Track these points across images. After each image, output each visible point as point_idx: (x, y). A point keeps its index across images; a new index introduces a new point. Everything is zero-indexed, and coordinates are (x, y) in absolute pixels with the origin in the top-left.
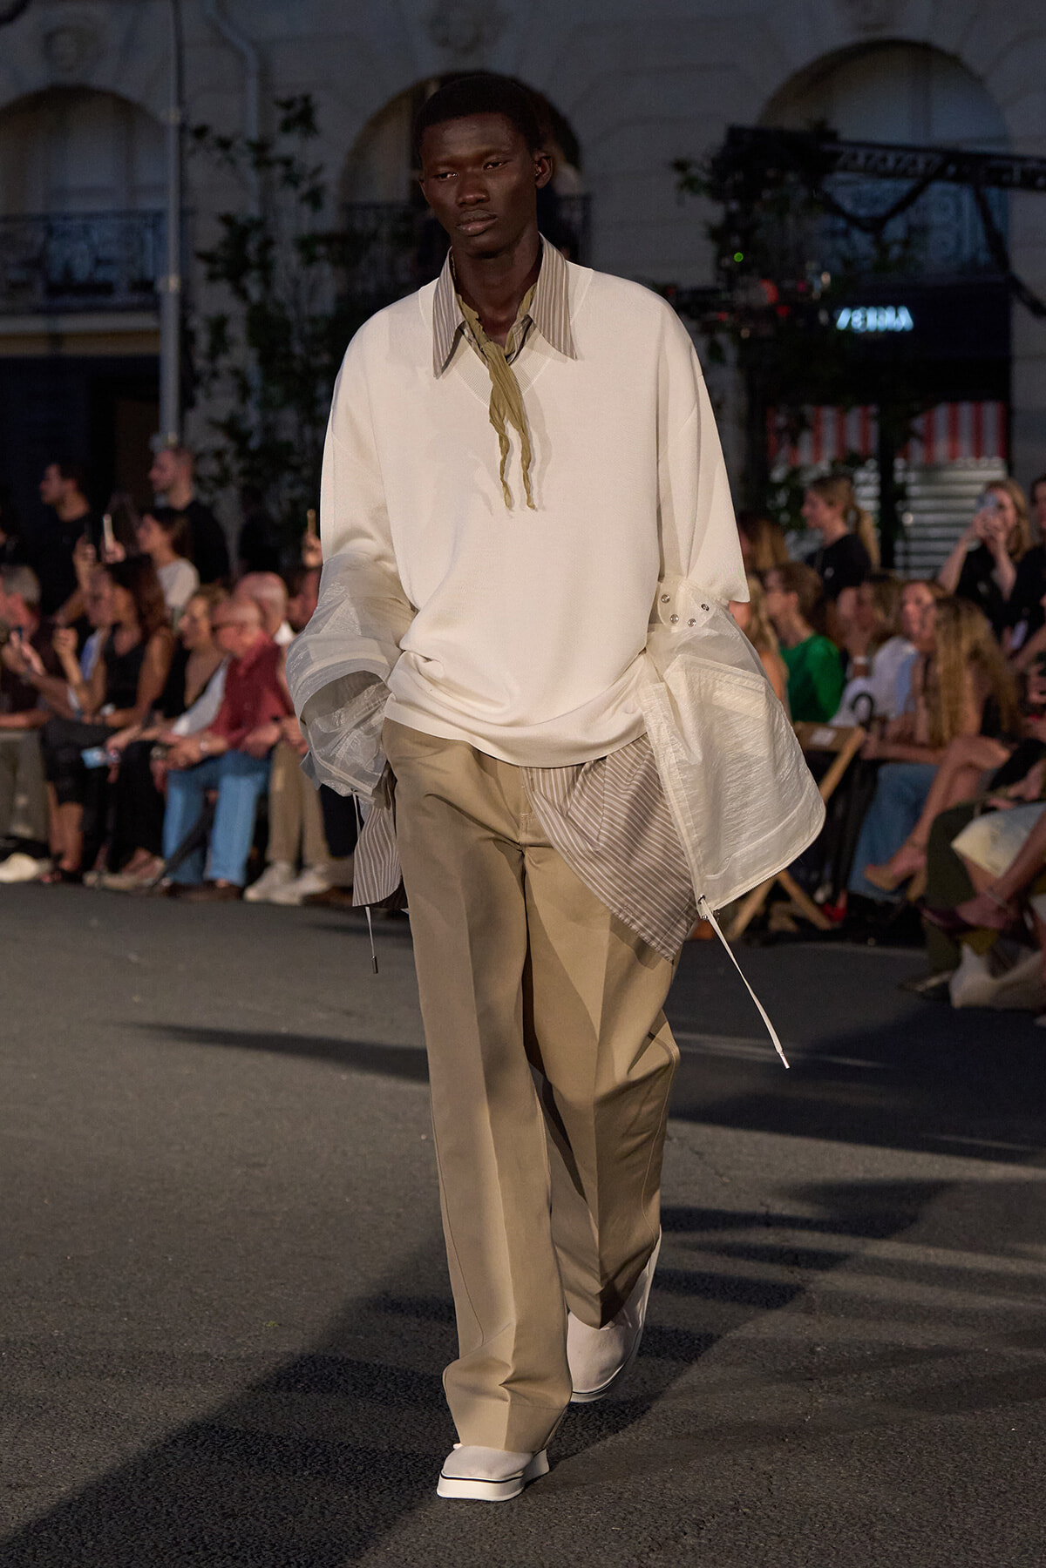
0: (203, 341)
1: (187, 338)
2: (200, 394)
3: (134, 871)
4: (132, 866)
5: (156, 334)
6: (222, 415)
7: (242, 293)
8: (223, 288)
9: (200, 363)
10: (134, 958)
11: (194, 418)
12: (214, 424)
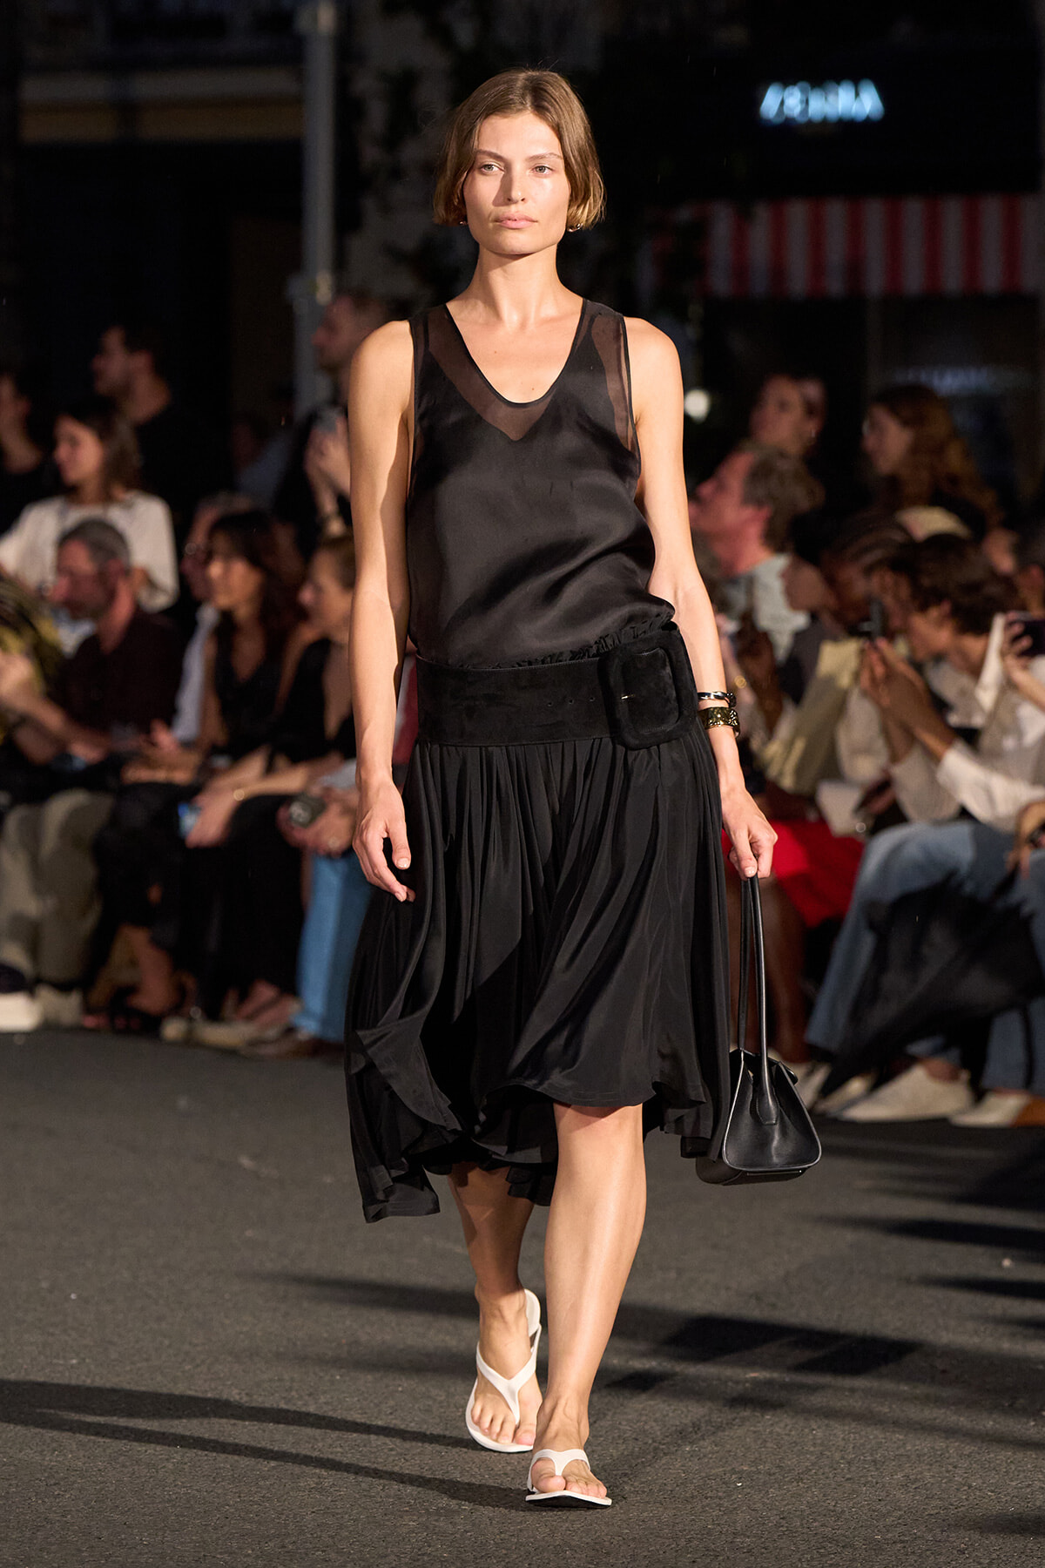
0: (377, 115)
1: (348, 111)
2: (369, 205)
3: (250, 1018)
4: (249, 1007)
5: (297, 102)
6: (409, 241)
7: (440, 34)
8: (411, 25)
9: (371, 154)
10: (246, 1162)
11: (362, 247)
12: (396, 255)
